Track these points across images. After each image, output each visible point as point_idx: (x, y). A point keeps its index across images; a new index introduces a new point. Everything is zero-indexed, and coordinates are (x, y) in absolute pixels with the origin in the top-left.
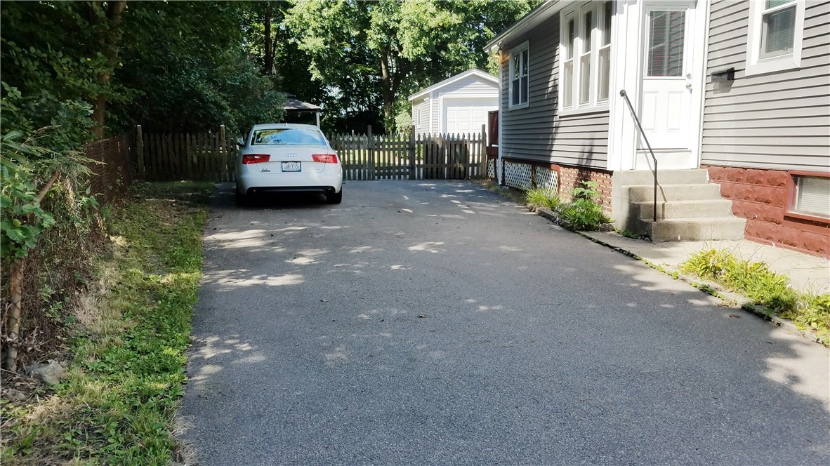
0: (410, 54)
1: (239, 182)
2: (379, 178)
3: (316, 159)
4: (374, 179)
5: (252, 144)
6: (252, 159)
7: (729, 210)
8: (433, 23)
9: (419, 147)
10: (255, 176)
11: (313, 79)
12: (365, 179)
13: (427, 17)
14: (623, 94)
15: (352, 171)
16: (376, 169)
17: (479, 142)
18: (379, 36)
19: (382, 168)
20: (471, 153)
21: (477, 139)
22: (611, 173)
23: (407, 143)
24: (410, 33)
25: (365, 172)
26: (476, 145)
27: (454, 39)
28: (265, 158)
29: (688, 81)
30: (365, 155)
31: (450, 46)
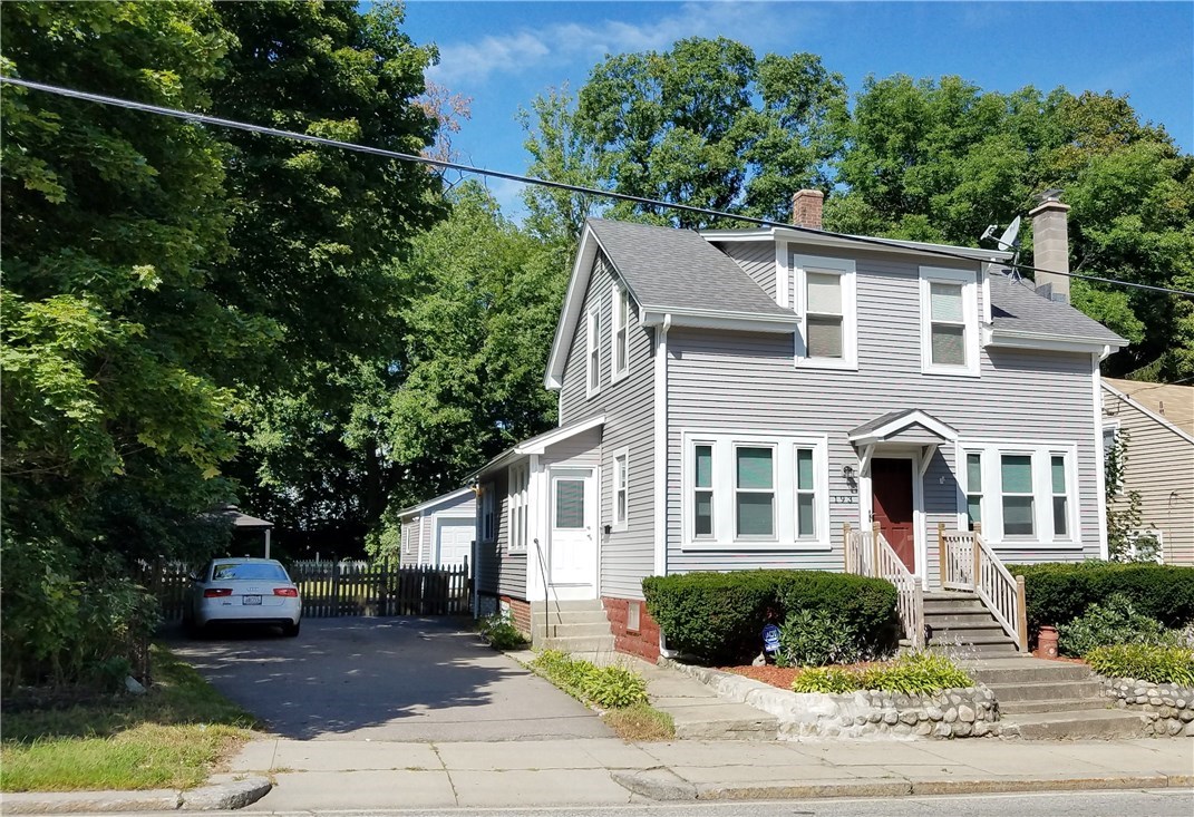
0: (402, 457)
1: (201, 615)
2: (343, 614)
3: (277, 592)
4: (337, 615)
5: (214, 579)
6: (213, 593)
7: (609, 630)
8: (433, 420)
9: (392, 579)
10: (216, 609)
11: (261, 485)
12: (326, 616)
13: (424, 412)
14: (536, 541)
15: (311, 608)
16: (340, 604)
17: (460, 574)
18: (362, 432)
19: (347, 604)
20: (451, 586)
21: (458, 571)
22: (529, 603)
23: (378, 575)
24: (403, 432)
25: (327, 609)
26: (457, 577)
27: (460, 440)
28: (227, 592)
29: (588, 532)
30: (328, 588)
31: (456, 448)
